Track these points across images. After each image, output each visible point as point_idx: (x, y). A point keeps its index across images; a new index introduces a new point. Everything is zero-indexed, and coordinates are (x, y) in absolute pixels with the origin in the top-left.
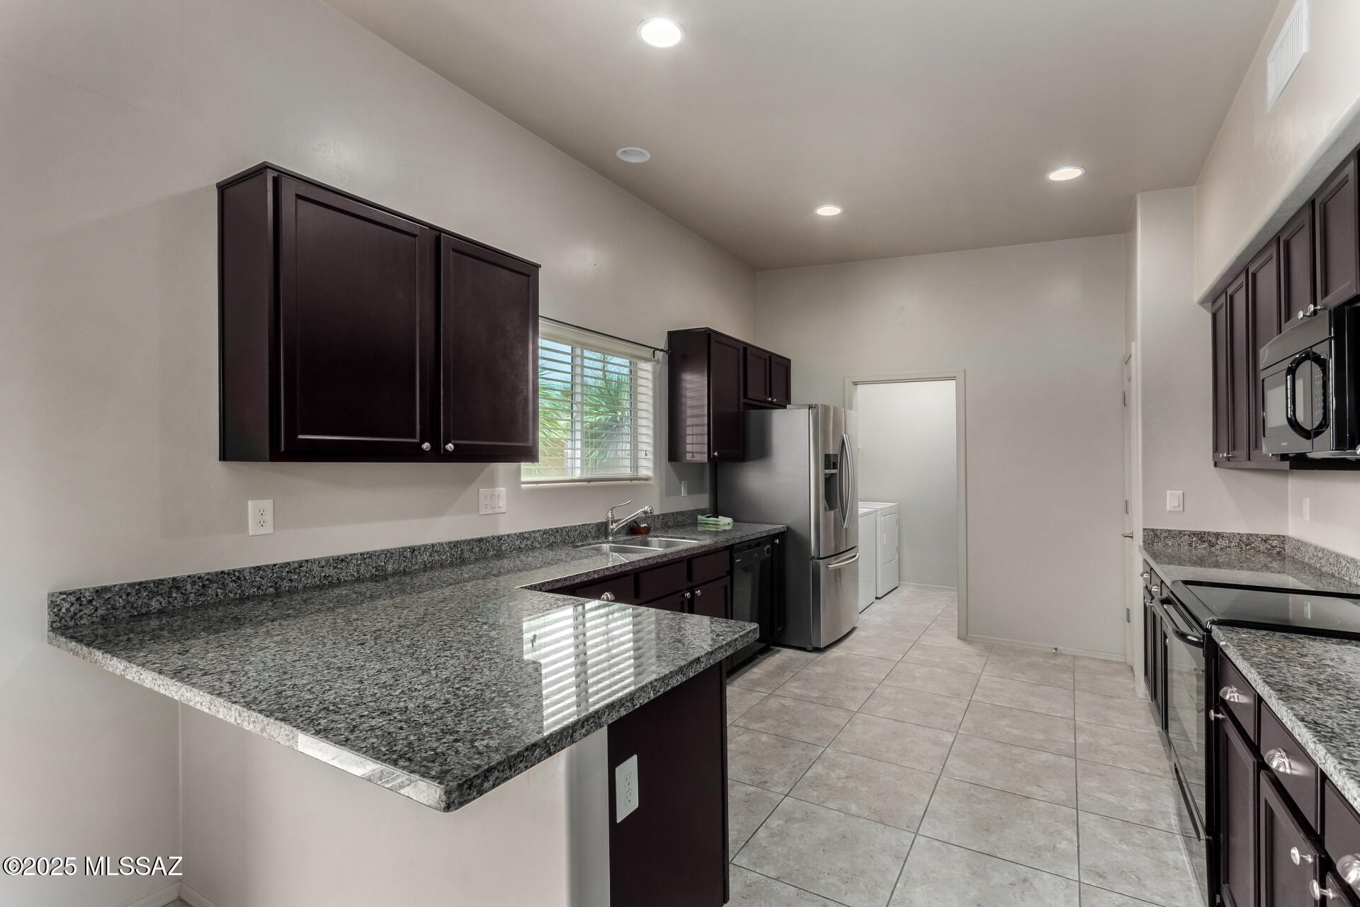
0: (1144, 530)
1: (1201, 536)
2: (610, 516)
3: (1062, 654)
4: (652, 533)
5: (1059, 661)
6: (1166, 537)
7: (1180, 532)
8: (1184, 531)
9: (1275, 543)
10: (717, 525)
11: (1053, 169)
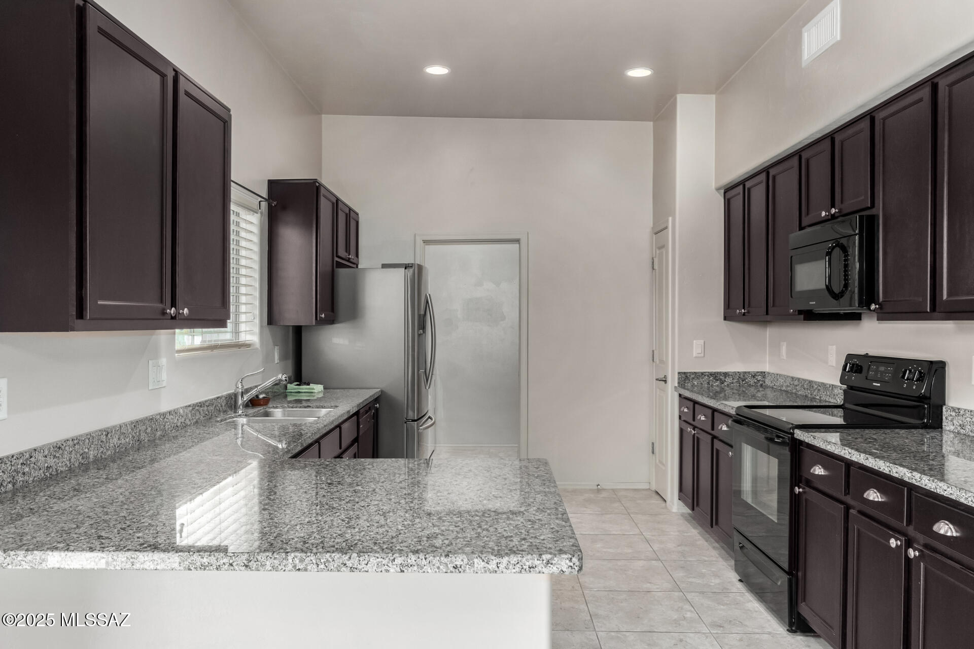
0: (679, 373)
1: (715, 376)
2: (240, 387)
3: (604, 490)
4: (270, 405)
5: (604, 494)
6: (693, 378)
7: (702, 373)
8: (705, 372)
9: (759, 378)
10: (312, 392)
11: (632, 68)
